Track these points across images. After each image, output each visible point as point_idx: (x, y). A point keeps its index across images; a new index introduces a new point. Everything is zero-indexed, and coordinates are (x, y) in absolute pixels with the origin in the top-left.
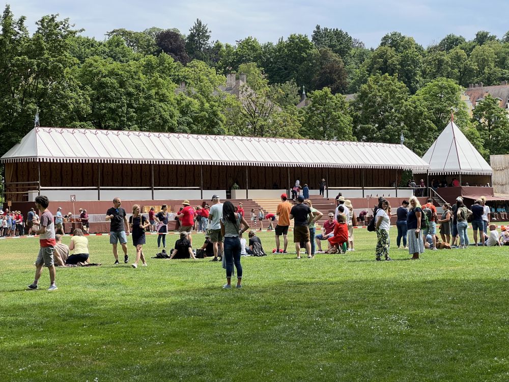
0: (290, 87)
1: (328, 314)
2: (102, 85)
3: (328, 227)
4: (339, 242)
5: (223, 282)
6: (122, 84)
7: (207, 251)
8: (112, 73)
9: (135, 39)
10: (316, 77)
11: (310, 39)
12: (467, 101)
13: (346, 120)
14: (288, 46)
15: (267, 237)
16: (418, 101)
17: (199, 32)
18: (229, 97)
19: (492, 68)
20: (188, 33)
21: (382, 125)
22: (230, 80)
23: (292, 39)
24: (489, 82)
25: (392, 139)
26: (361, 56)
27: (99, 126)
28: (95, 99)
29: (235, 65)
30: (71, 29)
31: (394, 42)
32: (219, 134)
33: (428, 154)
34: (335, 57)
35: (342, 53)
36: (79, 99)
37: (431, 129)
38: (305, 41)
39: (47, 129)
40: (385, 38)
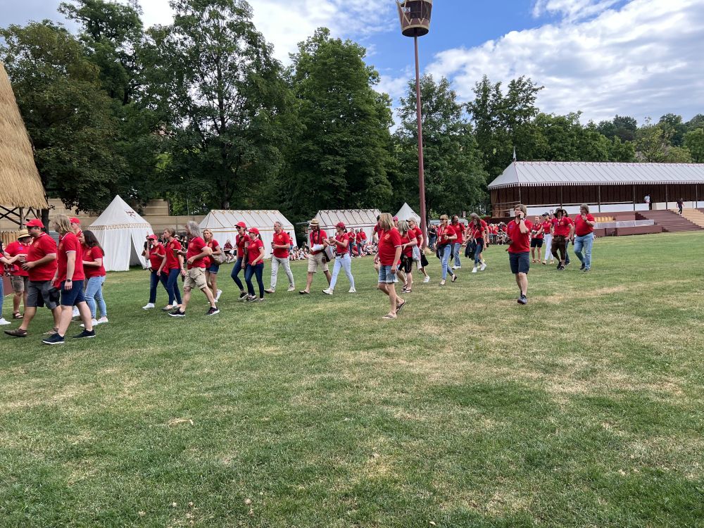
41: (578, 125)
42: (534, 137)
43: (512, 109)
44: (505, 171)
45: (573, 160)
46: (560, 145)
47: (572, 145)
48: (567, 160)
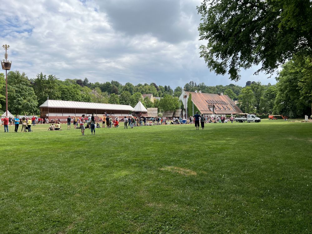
0: (106, 93)
1: (114, 140)
2: (64, 91)
3: (114, 122)
4: (116, 125)
5: (91, 133)
6: (68, 91)
7: (87, 127)
8: (66, 88)
9: (71, 81)
10: (112, 91)
11: (111, 83)
12: (143, 97)
13: (118, 100)
14: (106, 84)
15: (101, 124)
16: (133, 97)
17: (86, 80)
18: (93, 95)
19: (147, 91)
20: (83, 80)
21: (126, 102)
22: (93, 91)
23: (107, 83)
24: (147, 93)
25: (128, 104)
26: (121, 87)
27: (63, 100)
28: (62, 94)
29: (94, 88)
30: (56, 78)
31: (128, 84)
32: (90, 102)
33: (135, 107)
34: (116, 87)
35: (117, 86)
36: (59, 94)
37: (135, 102)
38: (110, 83)
39: (51, 100)
40: (127, 84)
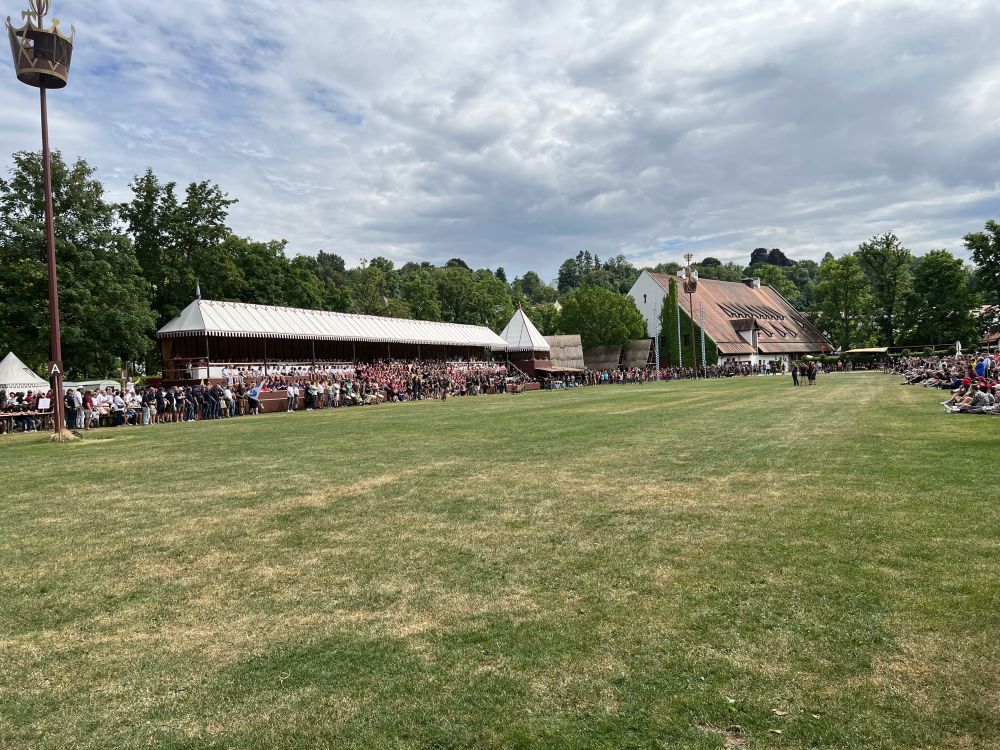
32: (349, 312)
33: (504, 333)
41: (282, 257)
42: (225, 268)
43: (194, 224)
44: (183, 313)
45: (278, 304)
46: (261, 282)
47: (277, 284)
48: (270, 303)
